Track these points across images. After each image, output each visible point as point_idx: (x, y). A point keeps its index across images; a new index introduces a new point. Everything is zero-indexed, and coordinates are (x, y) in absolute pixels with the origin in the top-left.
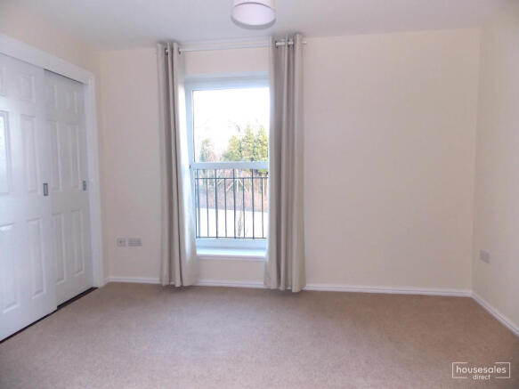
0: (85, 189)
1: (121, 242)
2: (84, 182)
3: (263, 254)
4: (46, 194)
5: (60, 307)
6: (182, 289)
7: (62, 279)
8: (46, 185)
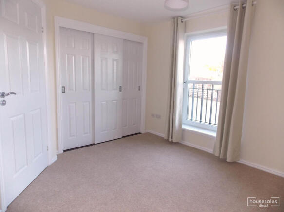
0: (139, 90)
1: (153, 115)
2: (139, 87)
3: (214, 134)
4: (120, 91)
5: (123, 137)
6: (172, 143)
7: (126, 126)
8: (121, 87)
